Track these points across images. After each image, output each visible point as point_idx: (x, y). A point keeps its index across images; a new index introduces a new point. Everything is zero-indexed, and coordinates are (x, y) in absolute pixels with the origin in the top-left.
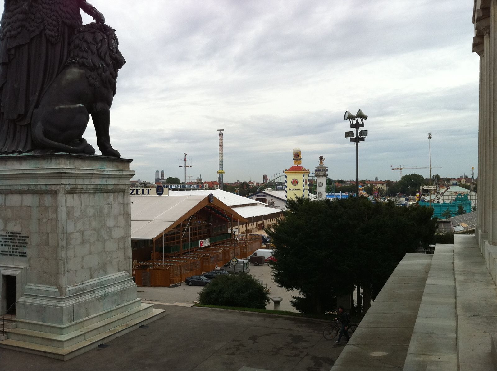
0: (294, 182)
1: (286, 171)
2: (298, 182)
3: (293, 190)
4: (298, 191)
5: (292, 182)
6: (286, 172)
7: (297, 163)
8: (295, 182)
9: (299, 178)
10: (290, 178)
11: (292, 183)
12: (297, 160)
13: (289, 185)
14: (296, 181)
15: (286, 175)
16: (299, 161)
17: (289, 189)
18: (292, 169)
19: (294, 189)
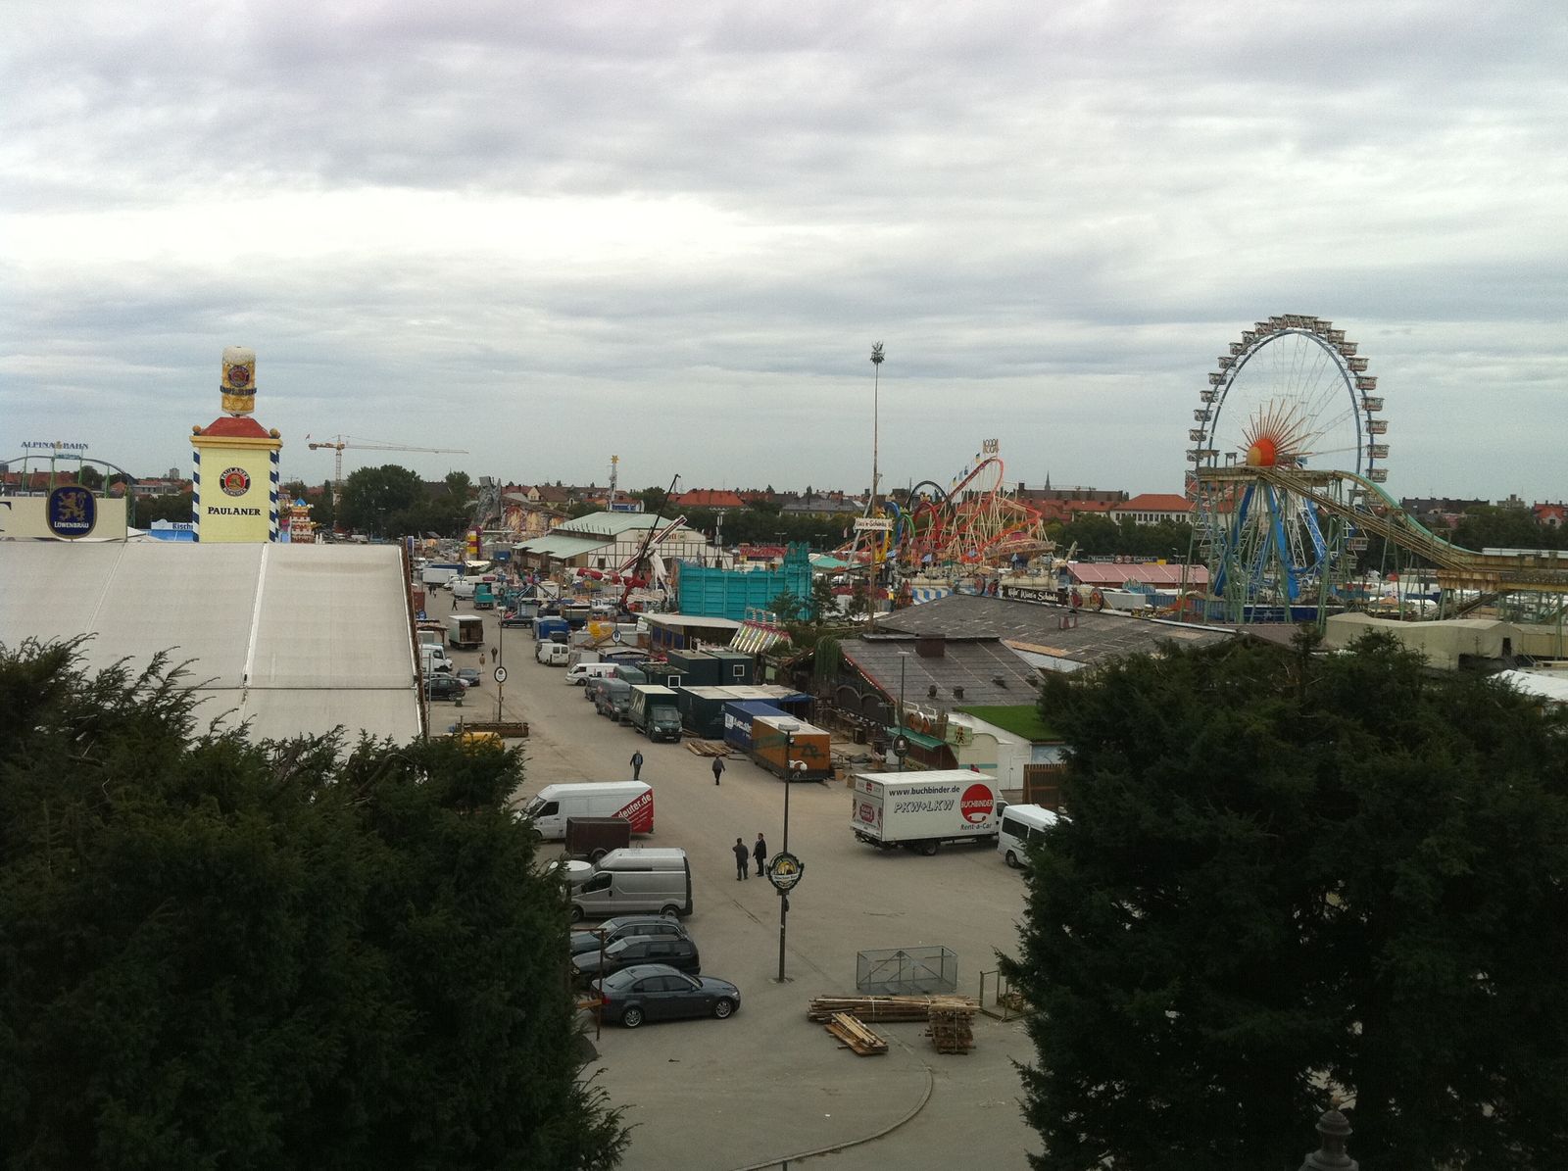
0: (229, 479)
1: (196, 434)
2: (248, 481)
3: (224, 511)
4: (248, 516)
5: (222, 482)
6: (198, 438)
7: (240, 405)
8: (234, 482)
9: (254, 464)
10: (216, 463)
11: (223, 486)
12: (241, 393)
13: (209, 493)
14: (241, 479)
15: (196, 450)
16: (246, 398)
17: (210, 509)
18: (220, 428)
19: (232, 510)
